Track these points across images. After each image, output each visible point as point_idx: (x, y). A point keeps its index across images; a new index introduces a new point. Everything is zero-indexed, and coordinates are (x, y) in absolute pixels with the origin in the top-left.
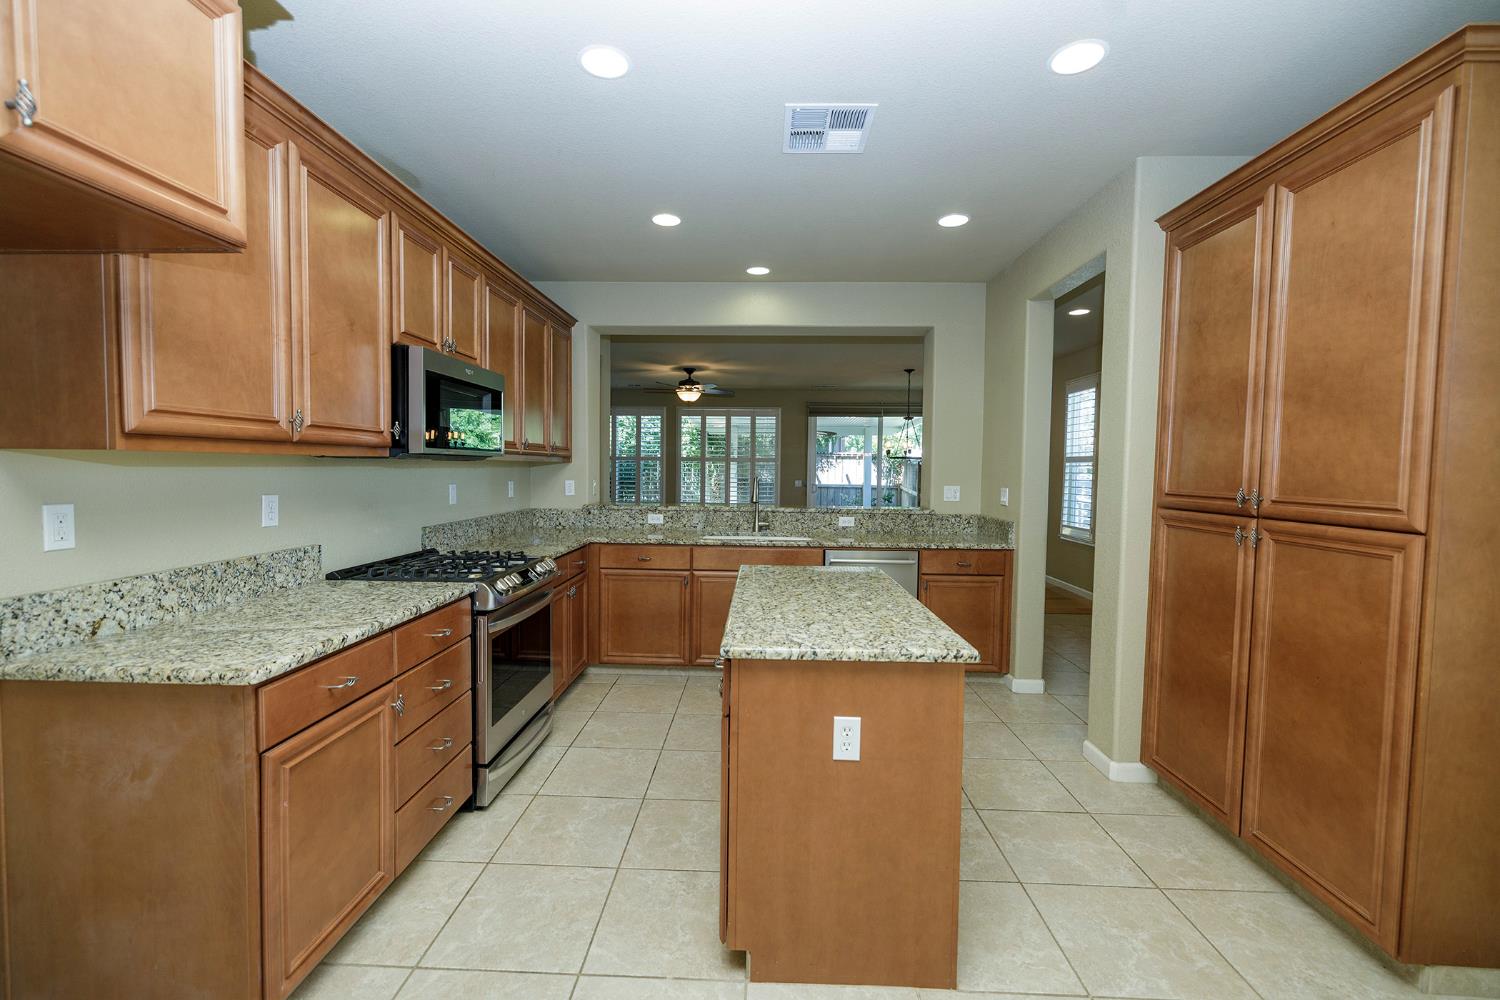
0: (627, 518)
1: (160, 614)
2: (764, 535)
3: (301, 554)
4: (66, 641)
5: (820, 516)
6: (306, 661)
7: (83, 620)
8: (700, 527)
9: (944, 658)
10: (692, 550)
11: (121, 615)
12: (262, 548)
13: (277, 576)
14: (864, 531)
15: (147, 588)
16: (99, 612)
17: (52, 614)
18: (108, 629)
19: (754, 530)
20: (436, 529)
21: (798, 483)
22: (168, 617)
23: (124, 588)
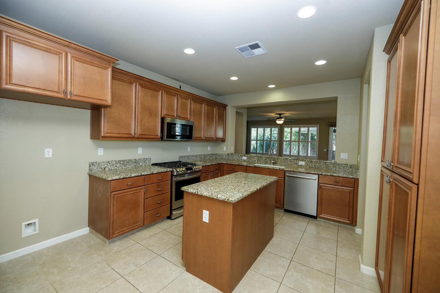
0: (237, 157)
1: (116, 168)
2: (273, 165)
3: (146, 160)
4: (100, 170)
5: (293, 161)
6: (121, 178)
7: (103, 167)
8: (256, 161)
9: (225, 199)
10: (246, 168)
11: (109, 167)
12: (137, 158)
13: (140, 163)
14: (308, 167)
15: (114, 163)
16: (105, 166)
17: (98, 165)
18: (107, 169)
19: (271, 164)
20: (182, 157)
21: (325, 150)
22: (118, 168)
23: (110, 162)
